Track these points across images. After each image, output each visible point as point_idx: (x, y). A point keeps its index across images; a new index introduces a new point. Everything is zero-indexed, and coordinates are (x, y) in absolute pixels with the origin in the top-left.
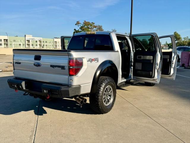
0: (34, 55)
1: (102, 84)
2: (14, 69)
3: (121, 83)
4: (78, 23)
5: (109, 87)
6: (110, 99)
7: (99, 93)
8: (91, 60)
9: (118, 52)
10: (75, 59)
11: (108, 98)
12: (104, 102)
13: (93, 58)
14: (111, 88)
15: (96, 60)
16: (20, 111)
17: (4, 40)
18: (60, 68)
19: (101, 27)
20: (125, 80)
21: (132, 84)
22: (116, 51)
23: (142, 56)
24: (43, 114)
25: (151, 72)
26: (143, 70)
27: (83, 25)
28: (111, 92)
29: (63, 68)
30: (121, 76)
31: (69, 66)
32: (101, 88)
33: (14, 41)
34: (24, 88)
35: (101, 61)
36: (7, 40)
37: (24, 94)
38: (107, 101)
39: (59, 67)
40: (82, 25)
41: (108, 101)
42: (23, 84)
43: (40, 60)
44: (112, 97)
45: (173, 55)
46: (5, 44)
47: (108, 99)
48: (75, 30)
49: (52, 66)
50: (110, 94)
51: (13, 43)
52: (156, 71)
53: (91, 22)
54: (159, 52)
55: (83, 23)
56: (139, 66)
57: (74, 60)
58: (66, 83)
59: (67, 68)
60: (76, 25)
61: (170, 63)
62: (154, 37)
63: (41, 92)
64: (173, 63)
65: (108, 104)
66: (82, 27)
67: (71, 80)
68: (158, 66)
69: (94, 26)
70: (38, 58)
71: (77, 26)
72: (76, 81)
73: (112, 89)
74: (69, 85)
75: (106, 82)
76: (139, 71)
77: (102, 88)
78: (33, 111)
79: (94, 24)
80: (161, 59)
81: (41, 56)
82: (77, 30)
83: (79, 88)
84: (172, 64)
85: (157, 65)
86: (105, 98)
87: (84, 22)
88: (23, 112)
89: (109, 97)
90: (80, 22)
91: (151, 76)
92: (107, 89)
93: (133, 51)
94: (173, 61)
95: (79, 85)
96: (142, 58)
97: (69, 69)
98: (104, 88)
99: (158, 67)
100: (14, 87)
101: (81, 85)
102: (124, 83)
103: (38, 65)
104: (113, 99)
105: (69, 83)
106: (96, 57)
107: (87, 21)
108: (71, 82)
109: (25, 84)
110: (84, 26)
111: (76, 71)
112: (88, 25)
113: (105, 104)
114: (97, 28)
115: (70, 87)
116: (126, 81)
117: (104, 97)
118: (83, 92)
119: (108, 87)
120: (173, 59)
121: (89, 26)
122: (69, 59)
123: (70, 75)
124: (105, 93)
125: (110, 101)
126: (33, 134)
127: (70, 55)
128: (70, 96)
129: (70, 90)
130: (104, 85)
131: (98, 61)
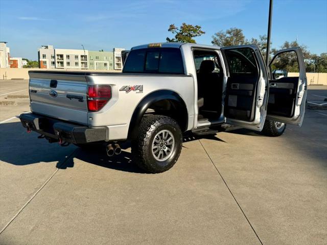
0: (50, 80)
1: (150, 127)
2: (31, 100)
3: (199, 128)
4: (172, 28)
5: (166, 133)
6: (168, 151)
7: (143, 141)
8: (128, 89)
9: (191, 76)
10: (97, 86)
11: (165, 150)
12: (154, 156)
13: (132, 85)
14: (170, 133)
15: (139, 88)
16: (38, 162)
17: (82, 56)
18: (78, 100)
20: (209, 124)
22: (188, 74)
23: (238, 84)
24: (68, 168)
25: (249, 112)
26: (239, 107)
27: (181, 31)
29: (80, 99)
31: (87, 97)
32: (148, 133)
33: (97, 58)
34: (38, 128)
35: (147, 91)
36: (85, 57)
37: (40, 137)
38: (161, 154)
39: (76, 97)
40: (179, 31)
41: (165, 155)
42: (36, 122)
43: (55, 87)
44: (172, 149)
45: (300, 83)
46: (82, 63)
47: (163, 151)
48: (168, 39)
49: (69, 97)
50: (168, 144)
51: (95, 62)
52: (258, 110)
53: (194, 26)
55: (181, 27)
56: (233, 101)
57: (97, 88)
58: (83, 121)
59: (85, 100)
60: (169, 30)
61: (294, 96)
64: (299, 98)
65: (164, 159)
66: (178, 35)
67: (90, 118)
68: (262, 101)
69: (200, 31)
70: (54, 84)
71: (171, 32)
72: (100, 119)
73: (172, 135)
74: (89, 126)
75: (157, 124)
76: (232, 110)
77: (149, 134)
78: (56, 163)
79: (200, 28)
80: (266, 90)
81: (58, 81)
82: (171, 39)
83: (105, 130)
85: (260, 99)
86: (156, 149)
87: (182, 25)
89: (167, 148)
90: (176, 26)
91: (250, 118)
92: (161, 135)
94: (298, 94)
95: (105, 126)
96: (238, 87)
97: (88, 101)
98: (154, 134)
99: (260, 103)
101: (108, 127)
102: (208, 128)
103: (54, 95)
104: (174, 153)
105: (89, 123)
106: (138, 85)
107: (187, 24)
108: (91, 122)
109: (39, 122)
110: (182, 33)
111: (100, 105)
112: (189, 30)
113: (157, 158)
115: (91, 128)
116: (211, 125)
117: (153, 147)
118: (112, 137)
119: (163, 131)
120: (300, 90)
121: (192, 33)
122: (88, 85)
123: (90, 110)
124: (157, 141)
125: (169, 154)
126: (34, 192)
127: (89, 80)
128: (88, 142)
129: (87, 133)
130: (153, 128)
131: (141, 91)
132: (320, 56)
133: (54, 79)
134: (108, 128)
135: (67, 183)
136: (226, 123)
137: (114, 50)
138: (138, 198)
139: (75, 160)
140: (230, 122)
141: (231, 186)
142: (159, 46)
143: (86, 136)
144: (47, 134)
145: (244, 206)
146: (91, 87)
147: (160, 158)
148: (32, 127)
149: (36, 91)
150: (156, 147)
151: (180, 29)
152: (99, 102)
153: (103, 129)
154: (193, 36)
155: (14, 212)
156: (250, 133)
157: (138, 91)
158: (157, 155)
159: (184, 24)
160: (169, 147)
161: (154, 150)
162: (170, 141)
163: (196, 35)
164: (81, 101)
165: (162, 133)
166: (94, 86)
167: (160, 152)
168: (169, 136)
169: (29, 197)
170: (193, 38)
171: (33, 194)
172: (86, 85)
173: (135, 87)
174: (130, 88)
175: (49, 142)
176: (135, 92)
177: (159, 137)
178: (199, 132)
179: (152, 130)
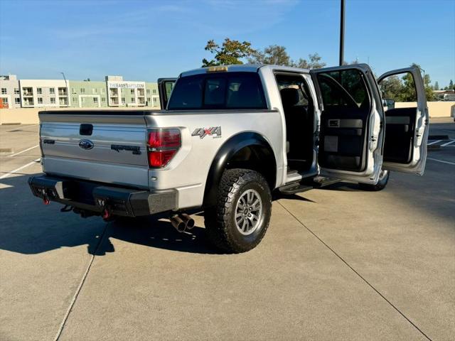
0: (80, 124)
1: (232, 186)
2: (43, 156)
3: (287, 184)
4: (210, 45)
5: (251, 193)
6: (255, 220)
7: (224, 207)
8: (201, 133)
9: (276, 111)
10: (161, 129)
11: (251, 219)
12: (238, 228)
13: (207, 127)
14: (257, 194)
15: (217, 131)
16: (58, 247)
17: (60, 89)
18: (131, 152)
19: (283, 49)
20: (300, 177)
21: (317, 186)
22: (272, 109)
23: (339, 121)
24: (106, 253)
25: (358, 158)
26: (342, 151)
27: (223, 49)
28: (258, 204)
29: (136, 150)
30: (286, 168)
31: (148, 147)
32: (229, 195)
33: (83, 91)
34: (62, 196)
35: (227, 134)
36: (65, 89)
37: (63, 210)
38: (246, 225)
39: (128, 148)
40: (220, 50)
41: (251, 225)
42: (59, 187)
43: (90, 134)
44: (260, 216)
45: (419, 115)
46: (61, 98)
47: (249, 220)
48: (205, 61)
49: (114, 147)
50: (254, 209)
51: (80, 96)
52: (370, 154)
53: (241, 42)
54: (377, 108)
55: (224, 45)
56: (332, 144)
57: (161, 132)
58: (143, 183)
59: (144, 151)
60: (206, 49)
61: (412, 134)
62: (362, 73)
63: (93, 203)
64: (418, 136)
65: (250, 232)
66: (220, 54)
67: (153, 177)
68: (376, 142)
69: (249, 49)
70: (86, 130)
72: (166, 178)
73: (258, 197)
74: (150, 189)
75: (242, 181)
76: (332, 156)
77: (231, 196)
78: (85, 247)
79: (249, 44)
80: (381, 127)
81: (93, 125)
82: (209, 62)
83: (173, 194)
84: (415, 136)
85: (373, 140)
86: (240, 217)
87: (225, 42)
88: (64, 249)
89: (252, 215)
90: (215, 43)
91: (359, 167)
92: (245, 197)
93: (320, 108)
94: (417, 131)
95: (174, 189)
96: (338, 124)
97: (149, 153)
98: (237, 196)
99: (374, 145)
100: (41, 193)
101: (178, 189)
102: (298, 184)
103: (88, 146)
104: (262, 221)
105: (150, 185)
106: (215, 126)
107: (231, 40)
108: (154, 183)
109: (64, 187)
110: (225, 53)
111: (166, 157)
112: (236, 48)
113: (241, 231)
115: (153, 193)
116: (303, 179)
117: (236, 215)
118: (183, 203)
119: (247, 192)
120: (420, 126)
121: (238, 52)
122: (149, 130)
123: (152, 167)
124: (241, 206)
125: (255, 224)
126: (72, 294)
127: (151, 122)
128: (152, 212)
129: (151, 199)
130: (236, 187)
131: (219, 134)
133: (86, 122)
134: (177, 191)
135: (116, 277)
136: (320, 175)
137: (107, 78)
138: (231, 292)
139: (113, 241)
140: (327, 174)
141: (354, 265)
142: (225, 70)
143: (150, 204)
144: (79, 205)
145: (385, 293)
146: (152, 132)
147: (245, 230)
148: (51, 195)
149: (53, 142)
150: (239, 215)
151: (221, 46)
152: (163, 153)
153: (171, 193)
154: (242, 57)
155: (53, 327)
156: (342, 188)
157: (215, 135)
158: (241, 227)
159: (227, 40)
160: (255, 213)
161: (238, 219)
162: (256, 206)
163: (244, 55)
164: (137, 154)
165: (246, 195)
166: (157, 131)
167: (245, 222)
168: (255, 198)
169: (67, 301)
170: (239, 59)
171: (72, 297)
172: (145, 130)
173: (211, 129)
174: (204, 132)
175: (83, 216)
176: (212, 136)
177: (244, 200)
178: (288, 189)
179: (234, 191)
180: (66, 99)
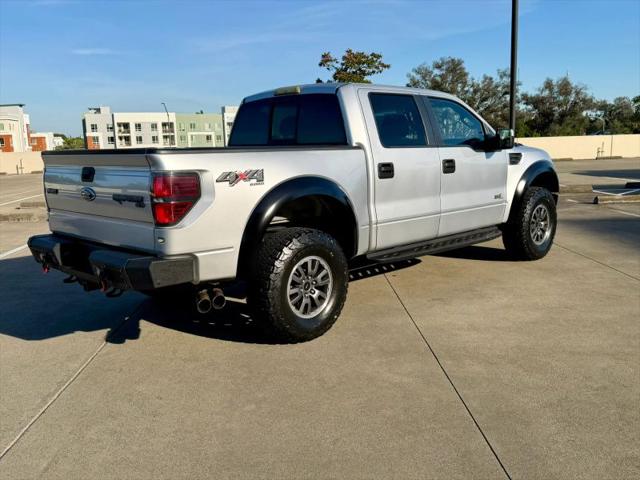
0: (81, 167)
1: (282, 251)
2: (49, 210)
4: (326, 60)
5: (314, 261)
6: (321, 299)
7: (269, 279)
8: (233, 178)
9: (359, 147)
10: (171, 174)
11: (315, 296)
12: (293, 308)
13: (241, 169)
14: (323, 263)
17: (164, 125)
18: (134, 204)
19: (460, 63)
22: (354, 145)
27: (343, 64)
28: (326, 277)
29: (139, 201)
31: (152, 198)
32: (277, 263)
33: (193, 126)
35: (272, 180)
36: (171, 125)
37: (67, 281)
38: (306, 305)
39: (130, 199)
40: (339, 66)
41: (314, 305)
42: (57, 250)
43: (92, 180)
44: (329, 293)
46: (165, 137)
47: (311, 298)
48: (319, 80)
49: (118, 198)
50: (320, 283)
51: (189, 134)
53: (368, 53)
55: (344, 58)
57: (172, 176)
58: (148, 246)
59: (148, 202)
60: (320, 65)
65: (313, 315)
66: (339, 72)
67: (159, 238)
69: (380, 63)
70: (88, 175)
71: (324, 68)
72: (180, 239)
73: (326, 267)
74: (158, 255)
75: (295, 244)
77: (279, 265)
79: (379, 57)
82: (325, 82)
83: (191, 261)
86: (296, 294)
87: (346, 54)
89: (317, 292)
90: (333, 55)
92: (305, 266)
95: (190, 254)
97: (154, 205)
98: (290, 264)
101: (197, 255)
103: (90, 196)
104: (332, 301)
105: (157, 249)
106: (254, 168)
107: (354, 51)
108: (161, 246)
110: (345, 69)
111: (179, 212)
112: (359, 63)
113: (298, 313)
114: (444, 67)
115: (161, 259)
117: (290, 291)
118: (207, 272)
119: (308, 259)
121: (364, 67)
122: (153, 173)
123: (160, 224)
124: (297, 279)
125: (322, 304)
126: (56, 390)
127: (156, 163)
128: (156, 286)
129: (154, 267)
130: (287, 253)
131: (261, 180)
132: (613, 103)
133: (88, 164)
134: (196, 258)
135: (121, 370)
137: (223, 110)
138: (261, 395)
141: (448, 364)
142: (296, 92)
143: (153, 276)
144: (81, 274)
146: (159, 177)
148: (51, 260)
149: (56, 191)
150: (295, 291)
151: (341, 61)
152: (176, 206)
153: (186, 261)
154: (369, 74)
155: (11, 433)
157: (254, 181)
158: (298, 308)
159: (349, 52)
160: (323, 289)
161: (292, 296)
162: (323, 278)
163: (374, 72)
164: (140, 206)
165: (306, 264)
166: (165, 175)
167: (304, 301)
168: (321, 268)
169: (44, 401)
170: (366, 78)
171: (54, 395)
172: (148, 174)
173: (247, 173)
174: (237, 177)
175: (85, 289)
176: (248, 183)
177: (301, 270)
178: (381, 257)
179: (286, 257)
180: (172, 138)
